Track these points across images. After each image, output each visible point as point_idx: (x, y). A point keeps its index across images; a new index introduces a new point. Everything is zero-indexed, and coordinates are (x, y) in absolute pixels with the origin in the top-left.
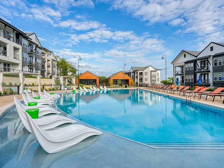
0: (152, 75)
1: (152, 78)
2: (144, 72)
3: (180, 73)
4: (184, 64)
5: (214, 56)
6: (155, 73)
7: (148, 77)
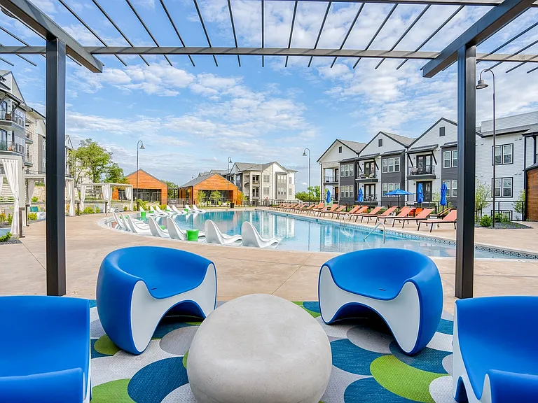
0: (278, 181)
1: (278, 189)
2: (262, 175)
3: (331, 181)
4: (338, 165)
5: (383, 156)
6: (285, 177)
7: (271, 185)
